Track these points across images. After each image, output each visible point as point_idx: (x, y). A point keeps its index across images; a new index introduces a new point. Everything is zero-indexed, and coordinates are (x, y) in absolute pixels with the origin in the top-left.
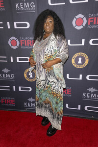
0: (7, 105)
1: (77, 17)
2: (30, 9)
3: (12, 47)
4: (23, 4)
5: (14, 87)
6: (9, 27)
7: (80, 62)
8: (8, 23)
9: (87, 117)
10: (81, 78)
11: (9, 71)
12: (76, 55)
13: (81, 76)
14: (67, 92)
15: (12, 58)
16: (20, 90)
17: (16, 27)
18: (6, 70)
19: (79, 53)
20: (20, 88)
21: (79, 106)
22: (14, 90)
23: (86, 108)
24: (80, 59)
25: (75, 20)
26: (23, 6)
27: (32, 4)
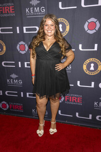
0: (15, 110)
1: (89, 21)
2: (40, 13)
3: (21, 52)
4: (34, 9)
5: (22, 93)
6: (18, 32)
7: (92, 68)
8: (18, 28)
9: (98, 127)
10: (93, 86)
11: (17, 76)
12: (88, 61)
13: (93, 83)
14: (77, 100)
15: (20, 63)
16: (28, 96)
17: (25, 32)
18: (14, 76)
19: (91, 59)
20: (28, 94)
21: (91, 116)
22: (22, 96)
23: (97, 118)
24: (92, 65)
25: (87, 23)
26: (34, 11)
27: (43, 8)
